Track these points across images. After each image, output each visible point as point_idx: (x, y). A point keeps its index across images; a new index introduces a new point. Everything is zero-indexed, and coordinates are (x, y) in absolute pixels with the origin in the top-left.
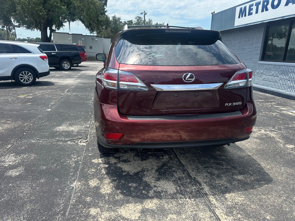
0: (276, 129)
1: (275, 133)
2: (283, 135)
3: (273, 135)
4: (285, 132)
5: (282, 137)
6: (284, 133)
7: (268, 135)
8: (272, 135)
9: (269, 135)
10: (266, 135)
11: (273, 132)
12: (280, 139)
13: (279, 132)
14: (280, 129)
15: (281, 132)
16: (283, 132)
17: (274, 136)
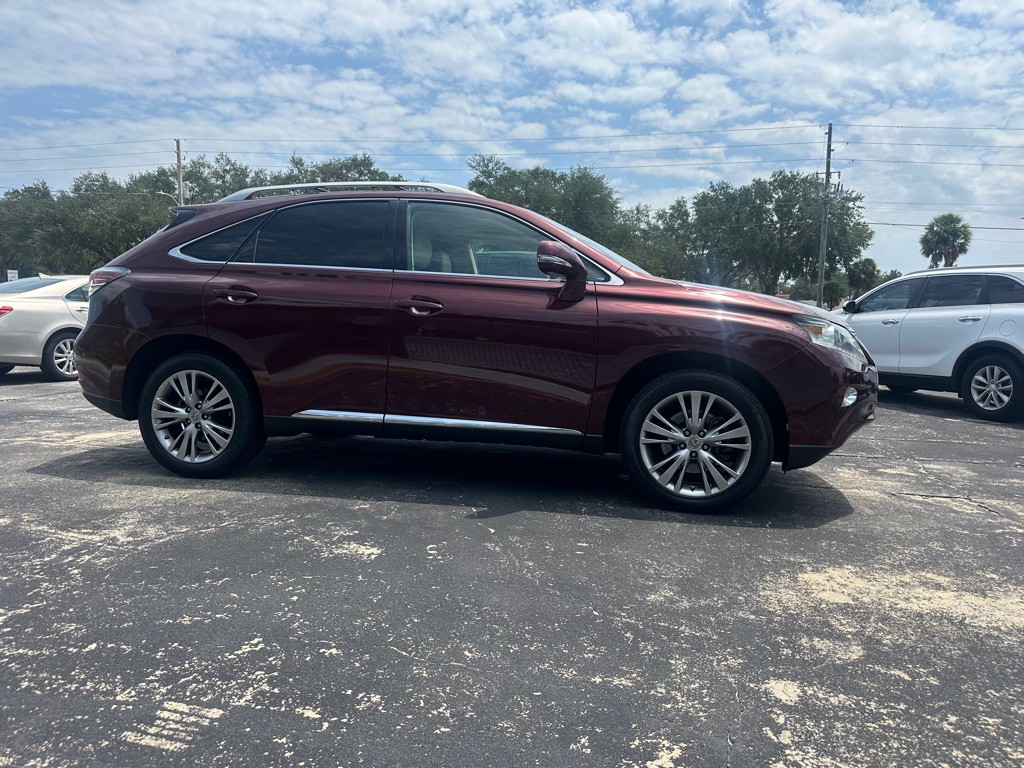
0: (70, 564)
1: (66, 547)
2: (28, 549)
3: (71, 534)
4: (25, 564)
5: (32, 539)
6: (26, 559)
7: (91, 531)
8: (76, 535)
9: (84, 531)
10: (98, 527)
11: (75, 545)
12: (40, 531)
13: (53, 556)
14: (56, 571)
15: (47, 559)
16: (37, 561)
17: (64, 535)
